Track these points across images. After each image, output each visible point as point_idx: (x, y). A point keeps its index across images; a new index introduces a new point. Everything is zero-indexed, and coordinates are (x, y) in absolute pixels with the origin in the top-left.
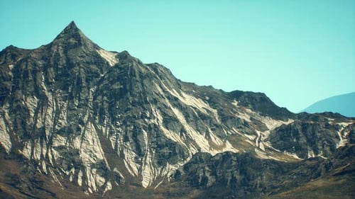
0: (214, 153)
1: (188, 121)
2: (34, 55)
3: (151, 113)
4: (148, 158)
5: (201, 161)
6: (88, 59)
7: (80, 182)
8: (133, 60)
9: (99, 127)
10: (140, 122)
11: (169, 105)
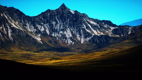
0: (99, 35)
1: (92, 27)
2: (54, 11)
3: (83, 25)
4: (82, 36)
5: (96, 37)
6: (67, 12)
7: (66, 42)
8: (78, 12)
9: (70, 29)
10: (80, 28)
11: (87, 23)
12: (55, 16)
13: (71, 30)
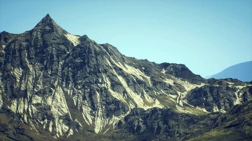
0: (146, 108)
1: (128, 85)
2: (20, 38)
3: (102, 80)
4: (99, 112)
5: (137, 114)
6: (58, 41)
7: (50, 129)
8: (90, 42)
9: (66, 90)
10: (94, 86)
11: (115, 73)
12: (20, 50)
13: (66, 93)
